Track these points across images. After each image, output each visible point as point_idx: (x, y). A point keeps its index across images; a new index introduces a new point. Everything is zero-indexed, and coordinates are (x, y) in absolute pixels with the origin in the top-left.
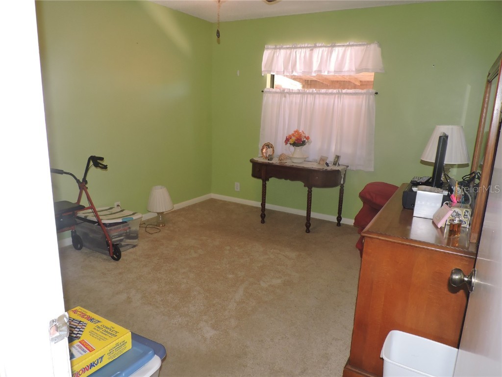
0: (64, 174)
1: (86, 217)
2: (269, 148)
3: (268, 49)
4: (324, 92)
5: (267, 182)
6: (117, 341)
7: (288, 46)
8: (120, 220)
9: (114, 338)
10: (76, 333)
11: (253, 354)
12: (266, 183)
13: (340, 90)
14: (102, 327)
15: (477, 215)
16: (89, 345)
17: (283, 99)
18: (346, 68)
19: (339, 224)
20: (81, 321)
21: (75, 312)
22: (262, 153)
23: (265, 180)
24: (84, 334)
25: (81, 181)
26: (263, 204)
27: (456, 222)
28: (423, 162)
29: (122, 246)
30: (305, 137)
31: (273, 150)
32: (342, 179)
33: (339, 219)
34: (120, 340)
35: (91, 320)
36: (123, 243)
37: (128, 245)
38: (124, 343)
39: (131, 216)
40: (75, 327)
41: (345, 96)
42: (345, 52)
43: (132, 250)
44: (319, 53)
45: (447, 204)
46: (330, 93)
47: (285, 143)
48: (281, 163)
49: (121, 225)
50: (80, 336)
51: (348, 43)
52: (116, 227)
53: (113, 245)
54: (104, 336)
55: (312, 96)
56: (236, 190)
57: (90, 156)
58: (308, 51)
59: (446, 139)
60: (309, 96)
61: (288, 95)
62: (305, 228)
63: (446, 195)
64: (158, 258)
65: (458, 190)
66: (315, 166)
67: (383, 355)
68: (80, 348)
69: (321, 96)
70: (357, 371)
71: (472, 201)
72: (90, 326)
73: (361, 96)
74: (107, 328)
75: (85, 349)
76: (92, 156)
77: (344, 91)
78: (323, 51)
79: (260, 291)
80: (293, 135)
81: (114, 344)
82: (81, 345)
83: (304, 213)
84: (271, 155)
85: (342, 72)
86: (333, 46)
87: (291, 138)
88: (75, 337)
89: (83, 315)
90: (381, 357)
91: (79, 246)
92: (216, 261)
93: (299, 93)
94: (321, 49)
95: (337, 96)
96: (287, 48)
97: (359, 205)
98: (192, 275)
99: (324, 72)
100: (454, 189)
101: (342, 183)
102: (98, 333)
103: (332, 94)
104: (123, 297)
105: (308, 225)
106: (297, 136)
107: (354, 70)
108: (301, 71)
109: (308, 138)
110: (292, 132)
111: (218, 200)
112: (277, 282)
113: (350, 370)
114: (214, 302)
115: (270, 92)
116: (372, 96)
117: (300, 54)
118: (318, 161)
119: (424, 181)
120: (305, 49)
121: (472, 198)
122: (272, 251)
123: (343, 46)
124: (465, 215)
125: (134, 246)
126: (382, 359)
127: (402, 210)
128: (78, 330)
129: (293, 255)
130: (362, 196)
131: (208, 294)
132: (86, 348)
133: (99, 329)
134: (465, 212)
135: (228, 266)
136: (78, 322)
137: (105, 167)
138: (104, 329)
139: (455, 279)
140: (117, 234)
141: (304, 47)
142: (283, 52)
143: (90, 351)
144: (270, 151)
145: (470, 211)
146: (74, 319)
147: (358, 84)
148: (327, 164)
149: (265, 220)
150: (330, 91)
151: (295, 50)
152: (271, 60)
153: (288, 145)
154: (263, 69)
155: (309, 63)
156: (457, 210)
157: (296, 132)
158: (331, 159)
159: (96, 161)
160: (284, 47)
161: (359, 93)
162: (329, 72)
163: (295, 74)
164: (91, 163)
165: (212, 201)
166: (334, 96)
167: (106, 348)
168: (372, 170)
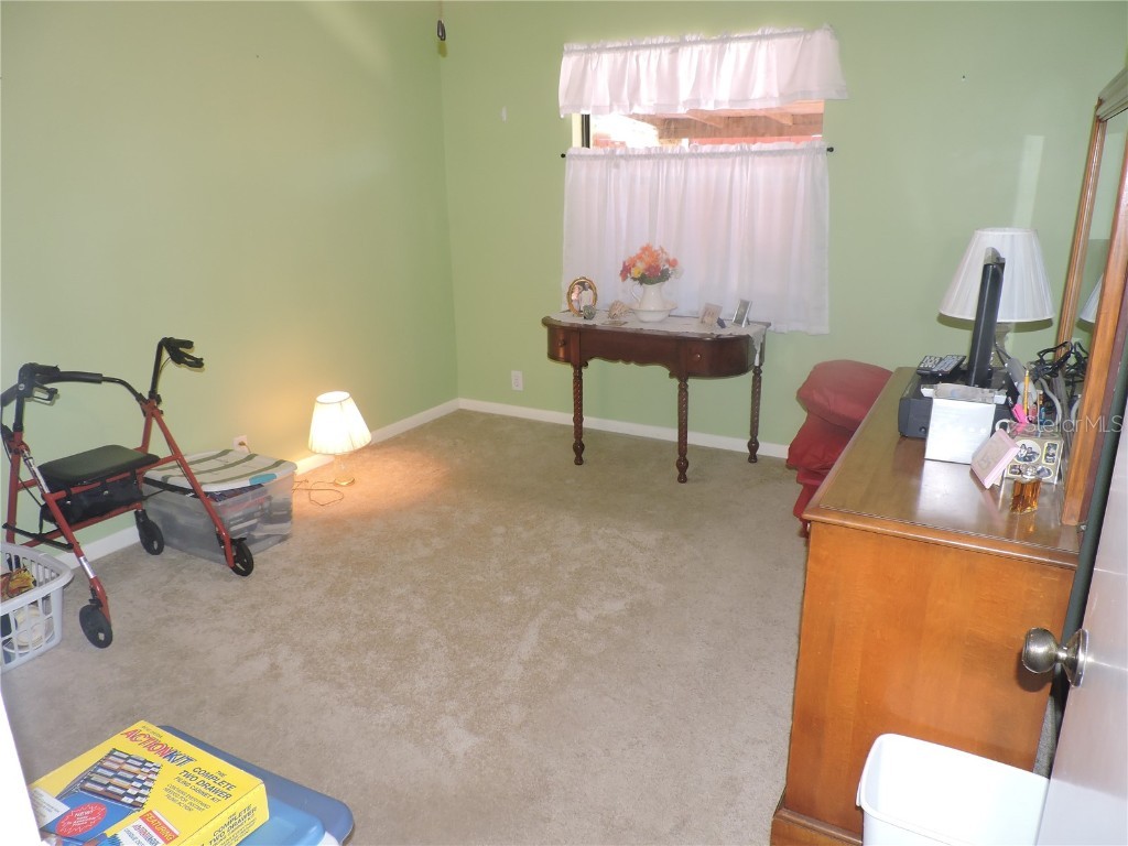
0: (104, 383)
1: (166, 478)
2: (585, 289)
3: (571, 52)
4: (708, 151)
5: (584, 370)
6: (231, 811)
7: (618, 44)
8: (246, 483)
9: (224, 803)
10: (135, 792)
11: (564, 788)
12: (581, 373)
13: (745, 146)
14: (196, 774)
15: (1079, 461)
16: (163, 824)
17: (614, 171)
18: (758, 91)
19: (753, 458)
20: (145, 761)
21: (132, 736)
22: (570, 301)
23: (579, 365)
24: (152, 794)
25: (147, 398)
26: (578, 419)
27: (1029, 477)
28: (945, 320)
29: (254, 541)
30: (668, 261)
31: (595, 294)
32: (757, 356)
33: (753, 446)
34: (237, 808)
35: (170, 755)
36: (257, 534)
37: (269, 536)
38: (250, 811)
39: (269, 472)
40: (131, 776)
41: (757, 158)
42: (752, 53)
43: (278, 548)
44: (692, 57)
45: (1004, 426)
46: (722, 154)
47: (620, 278)
48: (615, 323)
49: (250, 493)
50: (142, 800)
51: (759, 32)
52: (236, 498)
53: (233, 542)
54: (199, 797)
55: (679, 162)
56: (515, 388)
57: (160, 340)
58: (666, 53)
59: (1000, 269)
60: (673, 161)
61: (623, 162)
62: (677, 472)
63: (1003, 402)
64: (339, 564)
65: (1029, 391)
66: (691, 329)
67: (862, 800)
68: (144, 833)
69: (702, 161)
70: (804, 822)
71: (1063, 416)
72: (169, 773)
73: (796, 158)
74: (206, 774)
75: (155, 836)
76: (165, 339)
77: (755, 147)
78: (701, 53)
79: (575, 632)
80: (640, 257)
81: (223, 819)
82: (144, 825)
83: (672, 435)
84: (590, 306)
85: (747, 100)
86: (726, 40)
87: (634, 266)
88: (130, 805)
89: (152, 744)
90: (858, 804)
91: (156, 546)
92: (473, 563)
93: (648, 156)
94: (697, 49)
95: (738, 159)
96: (618, 49)
97: (797, 418)
98: (418, 602)
99: (707, 103)
100: (1021, 388)
101: (757, 364)
102: (187, 790)
103: (726, 155)
104: (261, 665)
105: (683, 466)
106: (647, 259)
107: (776, 95)
108: (652, 104)
109: (673, 263)
110: (636, 251)
111: (476, 413)
112: (616, 607)
113: (789, 820)
114: (472, 665)
115: (580, 157)
116: (820, 156)
117: (648, 62)
118: (700, 315)
119: (949, 369)
120: (658, 51)
121: (1062, 405)
122: (601, 531)
123: (749, 38)
124: (1047, 455)
125: (284, 538)
126: (860, 809)
127: (899, 443)
128: (139, 785)
129: (650, 538)
130: (805, 396)
131: (457, 647)
132: (158, 833)
133: (188, 780)
134: (1049, 448)
135: (500, 574)
136: (140, 764)
137: (198, 364)
138: (201, 778)
139: (1036, 655)
140: (240, 514)
141: (656, 46)
142: (606, 58)
143: (167, 842)
144: (587, 296)
145: (1060, 444)
146: (130, 757)
147: (787, 122)
148: (721, 324)
149: (584, 456)
150: (722, 148)
151: (635, 53)
152: (581, 78)
153: (629, 281)
154: (562, 102)
155: (669, 84)
156: (1029, 443)
157: (646, 249)
158: (729, 311)
159: (176, 350)
160: (608, 46)
161: (790, 150)
162: (716, 103)
163: (637, 110)
164: (166, 355)
165: (462, 415)
166: (730, 160)
167: (203, 831)
168: (825, 330)
